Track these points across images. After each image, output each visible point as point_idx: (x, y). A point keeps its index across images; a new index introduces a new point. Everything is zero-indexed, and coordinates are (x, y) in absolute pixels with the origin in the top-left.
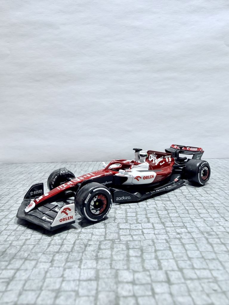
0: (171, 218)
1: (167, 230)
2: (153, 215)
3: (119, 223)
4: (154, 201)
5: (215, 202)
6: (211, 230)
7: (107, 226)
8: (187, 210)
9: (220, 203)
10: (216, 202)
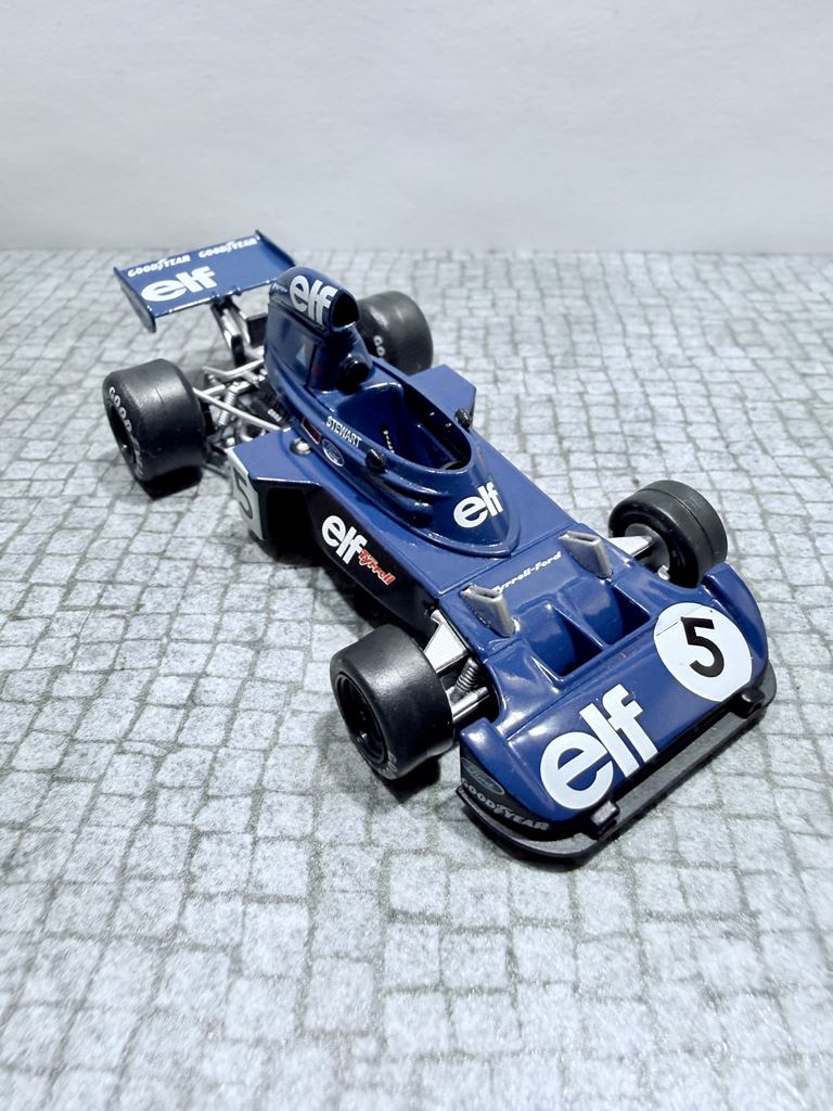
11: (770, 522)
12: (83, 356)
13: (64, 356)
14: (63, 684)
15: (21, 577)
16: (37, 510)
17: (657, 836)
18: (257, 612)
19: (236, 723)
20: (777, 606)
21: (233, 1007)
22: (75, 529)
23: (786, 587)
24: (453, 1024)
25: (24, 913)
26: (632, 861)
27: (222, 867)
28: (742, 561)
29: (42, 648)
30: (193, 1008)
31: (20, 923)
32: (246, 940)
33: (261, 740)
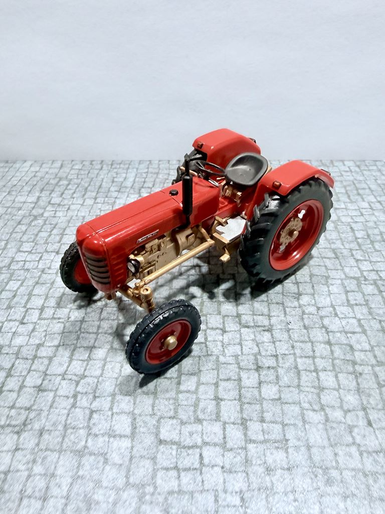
0: (261, 404)
1: (249, 453)
2: (229, 390)
3: (161, 418)
4: (239, 328)
5: (358, 342)
6: (334, 464)
7: (135, 428)
8: (299, 373)
9: (368, 347)
10: (360, 344)
11: (313, 279)
12: (43, 201)
13: (35, 201)
14: (41, 351)
15: (23, 305)
16: (28, 275)
17: (256, 411)
18: (114, 320)
19: (106, 367)
20: (311, 316)
21: (105, 476)
22: (43, 283)
23: (315, 308)
24: (180, 481)
25: (32, 442)
26: (247, 420)
27: (101, 424)
28: (300, 297)
29: (33, 336)
30: (91, 476)
31: (30, 446)
32: (109, 451)
33: (115, 374)
